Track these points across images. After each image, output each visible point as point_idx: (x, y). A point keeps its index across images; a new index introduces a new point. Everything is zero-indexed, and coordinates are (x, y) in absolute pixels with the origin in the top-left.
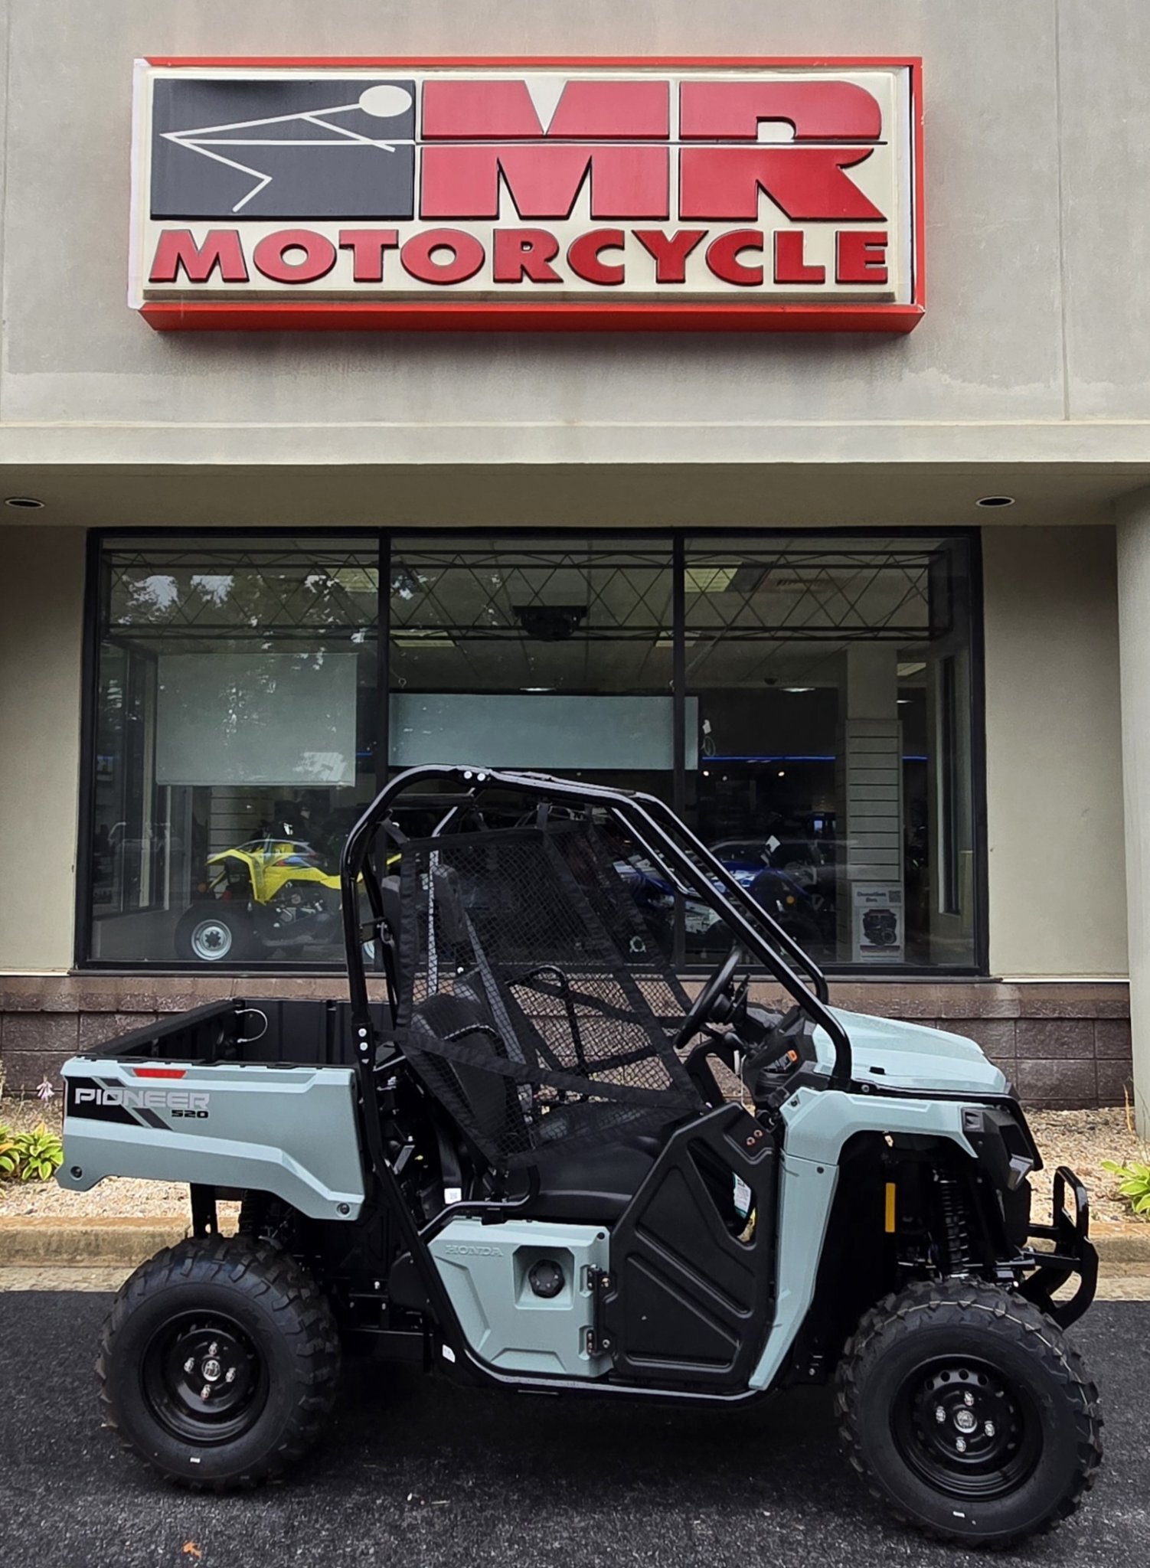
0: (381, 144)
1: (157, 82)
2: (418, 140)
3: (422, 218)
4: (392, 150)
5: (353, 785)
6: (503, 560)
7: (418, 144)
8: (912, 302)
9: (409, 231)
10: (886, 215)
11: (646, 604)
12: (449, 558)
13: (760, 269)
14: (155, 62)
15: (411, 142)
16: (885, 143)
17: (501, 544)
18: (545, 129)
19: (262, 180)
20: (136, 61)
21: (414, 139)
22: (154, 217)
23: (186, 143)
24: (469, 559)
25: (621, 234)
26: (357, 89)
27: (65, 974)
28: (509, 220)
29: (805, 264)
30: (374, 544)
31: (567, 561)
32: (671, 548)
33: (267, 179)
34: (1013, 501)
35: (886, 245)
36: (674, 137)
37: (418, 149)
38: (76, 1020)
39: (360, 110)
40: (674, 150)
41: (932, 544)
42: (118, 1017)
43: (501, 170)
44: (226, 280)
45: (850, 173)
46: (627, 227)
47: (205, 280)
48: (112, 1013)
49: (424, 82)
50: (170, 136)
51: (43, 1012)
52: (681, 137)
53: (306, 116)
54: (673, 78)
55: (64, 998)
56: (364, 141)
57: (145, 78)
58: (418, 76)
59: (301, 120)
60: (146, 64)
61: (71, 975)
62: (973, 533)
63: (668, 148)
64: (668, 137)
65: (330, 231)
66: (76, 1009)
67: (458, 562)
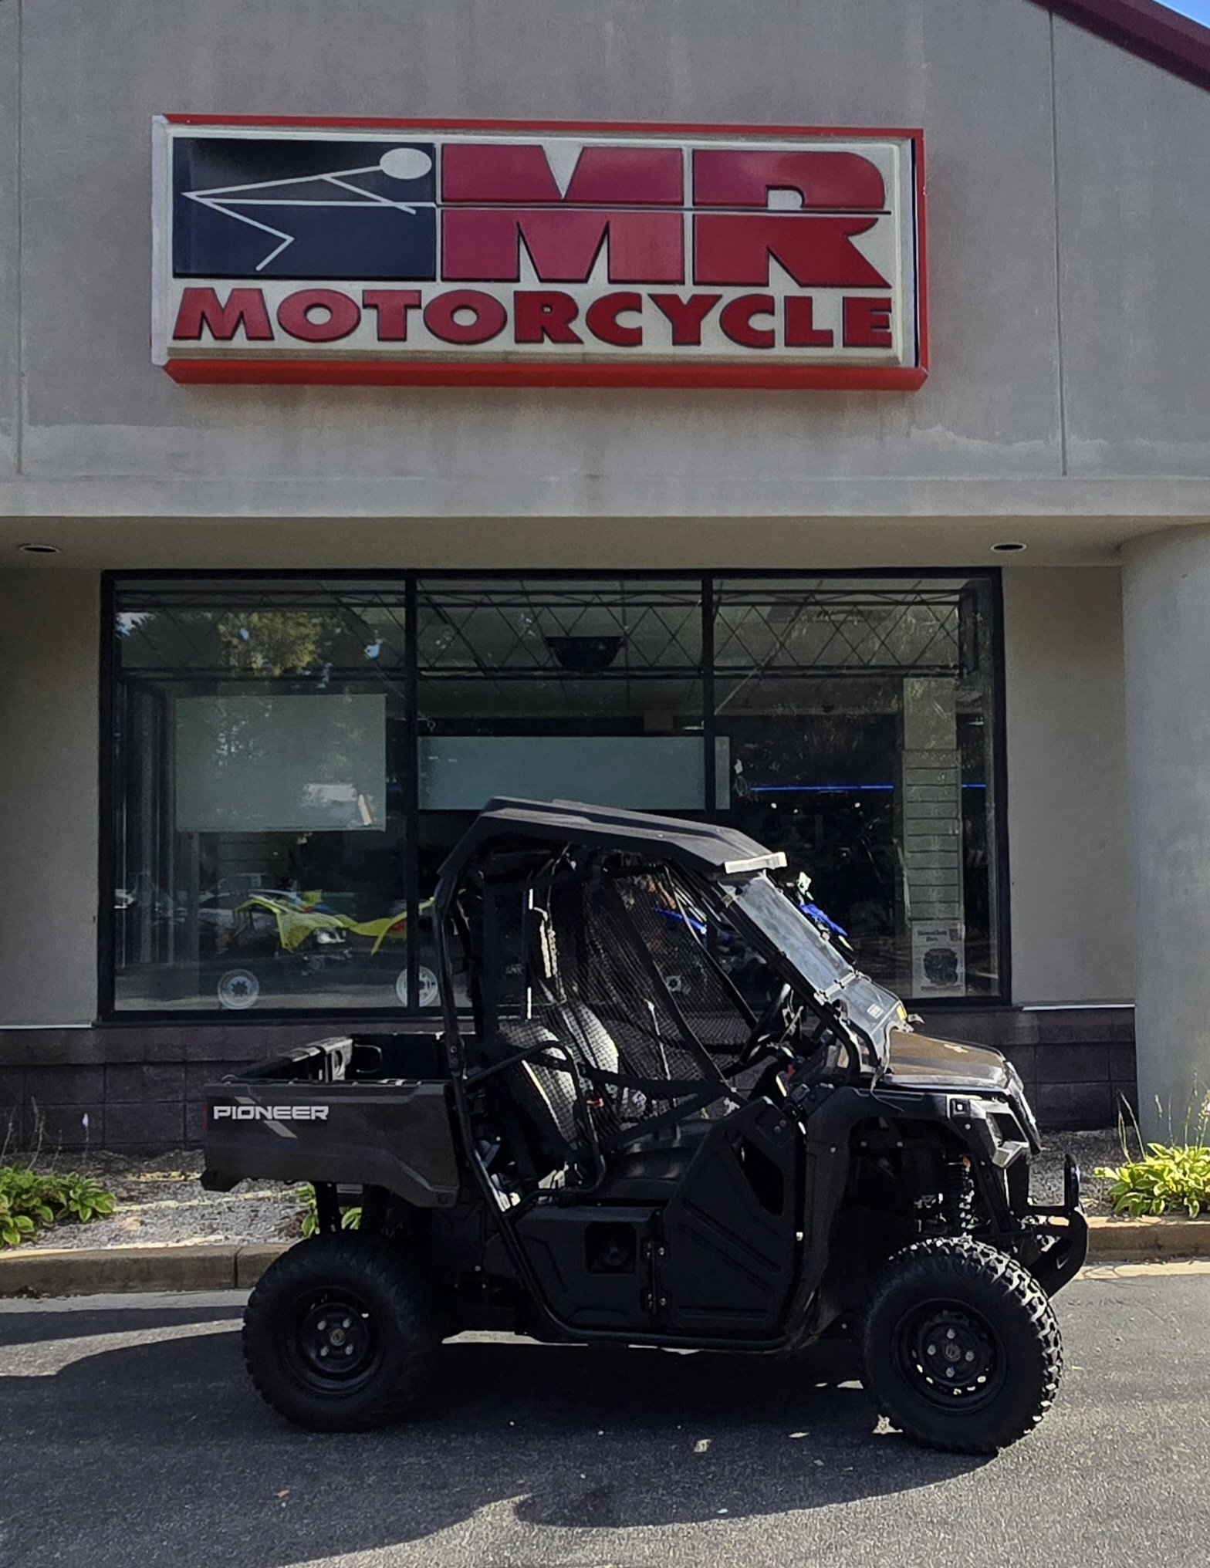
0: (402, 206)
1: (177, 141)
2: (439, 202)
3: (443, 279)
4: (413, 212)
5: (383, 829)
6: (534, 599)
7: (438, 206)
8: (916, 364)
9: (432, 291)
10: (890, 282)
11: (678, 642)
12: (477, 598)
13: (772, 332)
14: (174, 119)
15: (433, 205)
16: (889, 213)
17: (530, 585)
18: (563, 194)
19: (284, 240)
20: (155, 118)
21: (435, 202)
22: (176, 275)
23: (208, 202)
24: (496, 599)
25: (638, 297)
26: (377, 151)
27: (89, 1026)
28: (529, 282)
29: (815, 327)
30: (400, 585)
31: (596, 600)
32: (700, 588)
33: (290, 239)
34: (1025, 547)
35: (890, 311)
36: (688, 203)
37: (438, 212)
38: (102, 1072)
39: (381, 171)
40: (688, 216)
41: (958, 583)
42: (145, 1068)
43: (521, 234)
44: (249, 338)
45: (854, 240)
46: (644, 290)
47: (230, 338)
48: (141, 1064)
49: (443, 146)
50: (192, 195)
51: (67, 1065)
52: (694, 204)
53: (327, 177)
54: (687, 145)
55: (89, 1051)
56: (386, 203)
57: (165, 135)
58: (438, 139)
59: (322, 181)
60: (165, 121)
61: (95, 1026)
62: (994, 574)
63: (682, 215)
64: (682, 203)
65: (354, 290)
66: (102, 1061)
67: (486, 600)
